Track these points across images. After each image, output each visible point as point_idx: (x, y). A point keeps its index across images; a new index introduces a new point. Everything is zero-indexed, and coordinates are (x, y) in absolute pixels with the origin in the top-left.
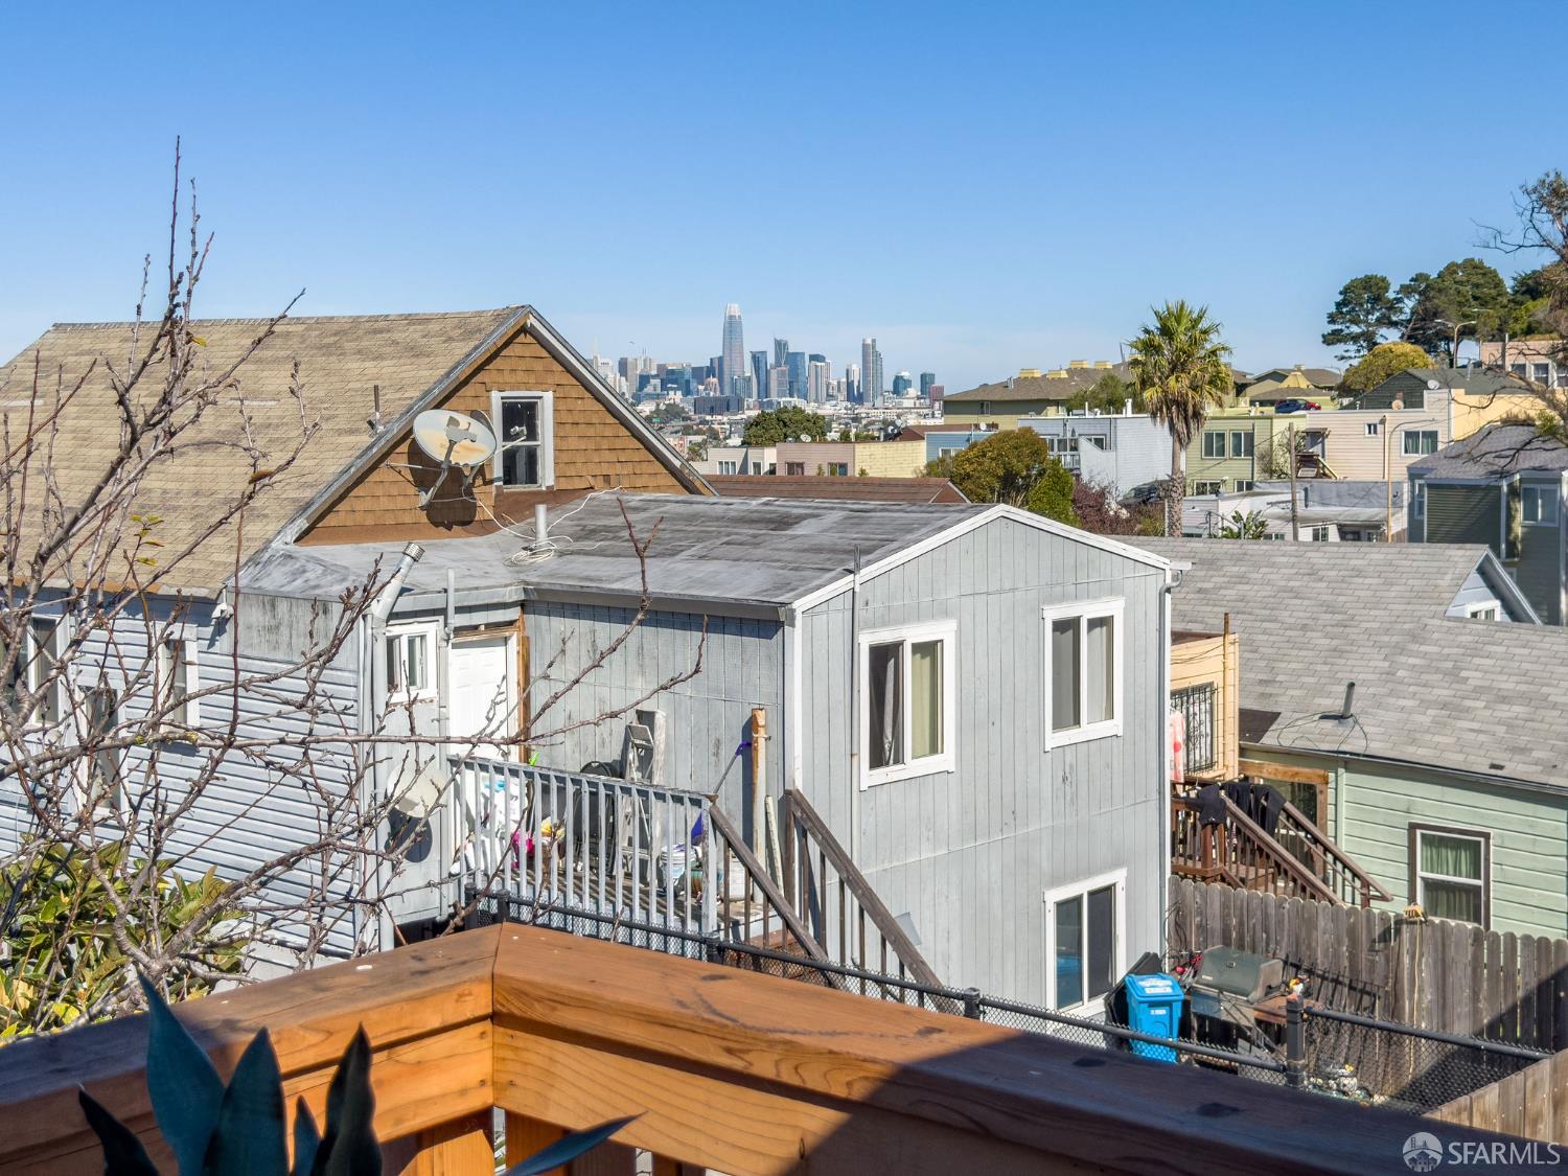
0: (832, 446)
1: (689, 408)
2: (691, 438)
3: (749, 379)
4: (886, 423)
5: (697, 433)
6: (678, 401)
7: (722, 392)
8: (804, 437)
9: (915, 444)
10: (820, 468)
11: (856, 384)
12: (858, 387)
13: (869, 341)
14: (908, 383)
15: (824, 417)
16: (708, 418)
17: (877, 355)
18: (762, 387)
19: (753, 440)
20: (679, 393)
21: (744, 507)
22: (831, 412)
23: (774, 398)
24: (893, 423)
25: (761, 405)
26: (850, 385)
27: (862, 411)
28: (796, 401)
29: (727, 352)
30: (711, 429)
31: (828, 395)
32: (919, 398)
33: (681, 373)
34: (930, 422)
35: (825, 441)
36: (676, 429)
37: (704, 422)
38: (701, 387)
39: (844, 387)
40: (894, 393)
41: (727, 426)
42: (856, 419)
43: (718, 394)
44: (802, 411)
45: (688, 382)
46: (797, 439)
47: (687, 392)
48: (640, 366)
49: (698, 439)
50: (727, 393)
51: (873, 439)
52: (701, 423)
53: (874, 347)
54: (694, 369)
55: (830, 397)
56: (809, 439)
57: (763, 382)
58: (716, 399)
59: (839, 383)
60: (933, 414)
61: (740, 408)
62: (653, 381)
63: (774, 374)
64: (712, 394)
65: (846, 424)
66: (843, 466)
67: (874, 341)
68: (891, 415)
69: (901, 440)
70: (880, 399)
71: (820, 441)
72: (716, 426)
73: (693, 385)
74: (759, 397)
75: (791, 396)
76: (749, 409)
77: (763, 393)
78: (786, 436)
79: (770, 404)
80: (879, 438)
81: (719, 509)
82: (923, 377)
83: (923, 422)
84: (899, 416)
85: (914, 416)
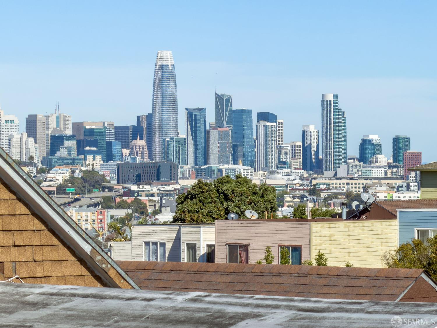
0: (283, 224)
1: (111, 176)
2: (112, 212)
3: (185, 141)
4: (351, 197)
5: (120, 206)
6: (97, 168)
7: (151, 157)
8: (249, 214)
9: (385, 223)
10: (268, 251)
11: (314, 149)
12: (317, 153)
13: (330, 97)
14: (377, 149)
15: (273, 189)
16: (134, 188)
17: (340, 114)
18: (200, 151)
19: (188, 217)
20: (99, 158)
21: (168, 304)
22: (284, 182)
23: (214, 164)
24: (358, 198)
25: (199, 173)
26: (306, 149)
27: (320, 181)
28: (241, 169)
29: (158, 109)
30: (138, 202)
31: (280, 162)
32: (390, 167)
33: (102, 133)
34: (405, 196)
35: (276, 219)
36: (95, 201)
37: (129, 193)
38: (126, 151)
39: (299, 152)
40: (360, 160)
41: (157, 198)
42: (314, 191)
43: (146, 159)
44: (247, 182)
45: (110, 144)
46: (241, 215)
47: (109, 157)
48: (53, 125)
49: (121, 213)
50: (158, 158)
51: (335, 217)
52: (125, 194)
53: (335, 103)
54: (116, 128)
55: (282, 164)
56: (256, 216)
57: (201, 146)
58: (143, 166)
59: (293, 147)
60: (408, 187)
61: (173, 177)
62: (67, 143)
63: (214, 136)
64: (138, 159)
65: (302, 197)
66: (297, 250)
67: (336, 97)
68: (356, 187)
69: (367, 218)
70: (343, 167)
71: (269, 218)
72: (143, 198)
73: (116, 147)
74: (196, 163)
75: (235, 162)
76: (183, 177)
77: (201, 158)
78: (227, 212)
79: (210, 172)
80: (340, 215)
81: (138, 306)
82: (396, 141)
83: (395, 196)
84: (366, 189)
85: (384, 188)
